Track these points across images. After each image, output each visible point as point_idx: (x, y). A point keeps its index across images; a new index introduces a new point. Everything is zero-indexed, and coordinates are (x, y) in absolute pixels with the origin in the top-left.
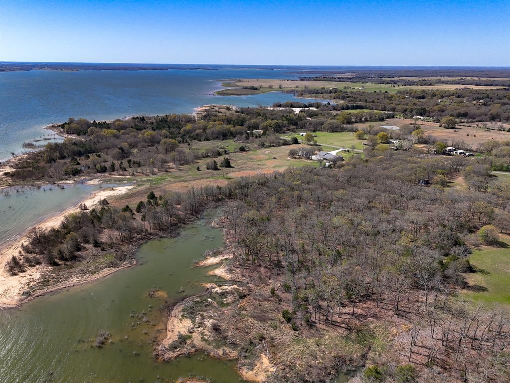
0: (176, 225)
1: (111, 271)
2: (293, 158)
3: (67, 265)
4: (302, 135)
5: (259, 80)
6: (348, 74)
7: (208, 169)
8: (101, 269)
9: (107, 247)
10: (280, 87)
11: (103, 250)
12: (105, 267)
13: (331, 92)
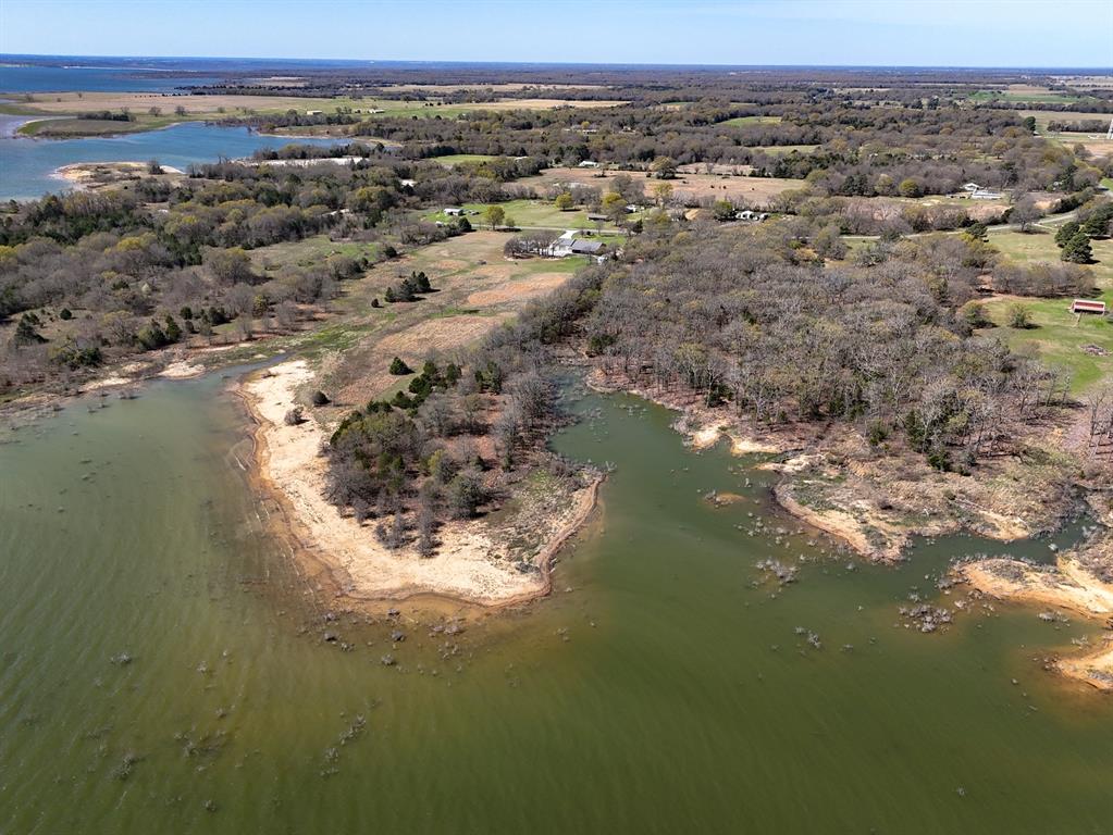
2: (517, 257)
3: (498, 510)
4: (451, 214)
5: (85, 94)
6: (277, 78)
7: (393, 301)
10: (180, 112)
13: (330, 121)
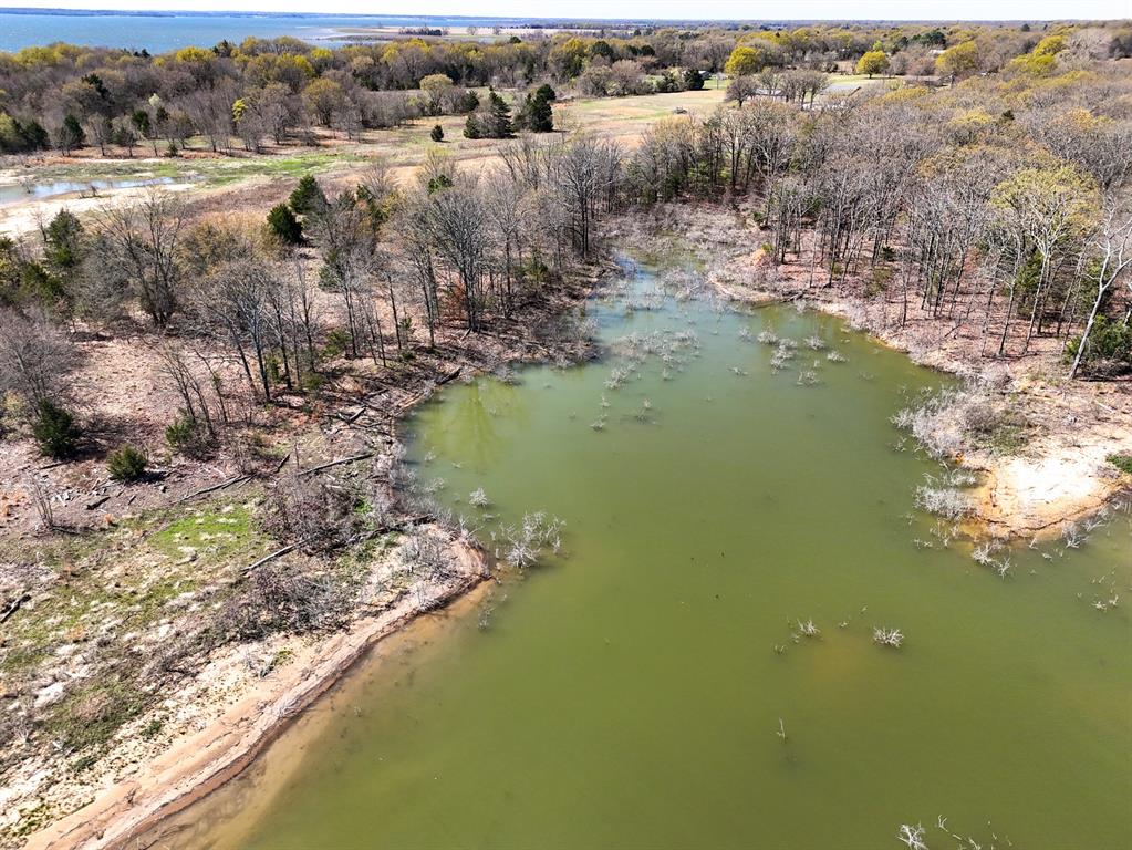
0: (535, 301)
1: (287, 687)
8: (173, 668)
9: (159, 453)
11: (135, 472)
12: (208, 641)
